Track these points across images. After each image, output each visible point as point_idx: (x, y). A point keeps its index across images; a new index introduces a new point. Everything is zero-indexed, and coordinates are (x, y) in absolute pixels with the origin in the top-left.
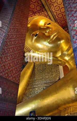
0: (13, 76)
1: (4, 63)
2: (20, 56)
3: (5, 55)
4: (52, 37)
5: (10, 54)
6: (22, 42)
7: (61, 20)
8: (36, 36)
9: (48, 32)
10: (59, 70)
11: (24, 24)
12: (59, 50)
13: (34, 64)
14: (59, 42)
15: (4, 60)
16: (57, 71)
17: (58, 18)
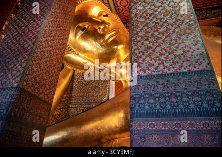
0: (46, 93)
1: (34, 74)
2: (57, 63)
3: (37, 62)
4: (107, 37)
5: (44, 60)
6: (63, 42)
7: (124, 10)
8: (83, 30)
9: (102, 29)
10: (109, 86)
11: (70, 13)
12: (113, 58)
13: (74, 72)
14: (116, 47)
15: (35, 70)
16: (106, 87)
17: (120, 6)
